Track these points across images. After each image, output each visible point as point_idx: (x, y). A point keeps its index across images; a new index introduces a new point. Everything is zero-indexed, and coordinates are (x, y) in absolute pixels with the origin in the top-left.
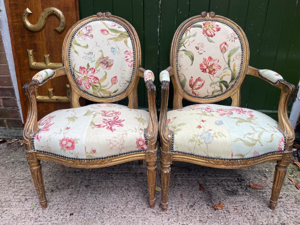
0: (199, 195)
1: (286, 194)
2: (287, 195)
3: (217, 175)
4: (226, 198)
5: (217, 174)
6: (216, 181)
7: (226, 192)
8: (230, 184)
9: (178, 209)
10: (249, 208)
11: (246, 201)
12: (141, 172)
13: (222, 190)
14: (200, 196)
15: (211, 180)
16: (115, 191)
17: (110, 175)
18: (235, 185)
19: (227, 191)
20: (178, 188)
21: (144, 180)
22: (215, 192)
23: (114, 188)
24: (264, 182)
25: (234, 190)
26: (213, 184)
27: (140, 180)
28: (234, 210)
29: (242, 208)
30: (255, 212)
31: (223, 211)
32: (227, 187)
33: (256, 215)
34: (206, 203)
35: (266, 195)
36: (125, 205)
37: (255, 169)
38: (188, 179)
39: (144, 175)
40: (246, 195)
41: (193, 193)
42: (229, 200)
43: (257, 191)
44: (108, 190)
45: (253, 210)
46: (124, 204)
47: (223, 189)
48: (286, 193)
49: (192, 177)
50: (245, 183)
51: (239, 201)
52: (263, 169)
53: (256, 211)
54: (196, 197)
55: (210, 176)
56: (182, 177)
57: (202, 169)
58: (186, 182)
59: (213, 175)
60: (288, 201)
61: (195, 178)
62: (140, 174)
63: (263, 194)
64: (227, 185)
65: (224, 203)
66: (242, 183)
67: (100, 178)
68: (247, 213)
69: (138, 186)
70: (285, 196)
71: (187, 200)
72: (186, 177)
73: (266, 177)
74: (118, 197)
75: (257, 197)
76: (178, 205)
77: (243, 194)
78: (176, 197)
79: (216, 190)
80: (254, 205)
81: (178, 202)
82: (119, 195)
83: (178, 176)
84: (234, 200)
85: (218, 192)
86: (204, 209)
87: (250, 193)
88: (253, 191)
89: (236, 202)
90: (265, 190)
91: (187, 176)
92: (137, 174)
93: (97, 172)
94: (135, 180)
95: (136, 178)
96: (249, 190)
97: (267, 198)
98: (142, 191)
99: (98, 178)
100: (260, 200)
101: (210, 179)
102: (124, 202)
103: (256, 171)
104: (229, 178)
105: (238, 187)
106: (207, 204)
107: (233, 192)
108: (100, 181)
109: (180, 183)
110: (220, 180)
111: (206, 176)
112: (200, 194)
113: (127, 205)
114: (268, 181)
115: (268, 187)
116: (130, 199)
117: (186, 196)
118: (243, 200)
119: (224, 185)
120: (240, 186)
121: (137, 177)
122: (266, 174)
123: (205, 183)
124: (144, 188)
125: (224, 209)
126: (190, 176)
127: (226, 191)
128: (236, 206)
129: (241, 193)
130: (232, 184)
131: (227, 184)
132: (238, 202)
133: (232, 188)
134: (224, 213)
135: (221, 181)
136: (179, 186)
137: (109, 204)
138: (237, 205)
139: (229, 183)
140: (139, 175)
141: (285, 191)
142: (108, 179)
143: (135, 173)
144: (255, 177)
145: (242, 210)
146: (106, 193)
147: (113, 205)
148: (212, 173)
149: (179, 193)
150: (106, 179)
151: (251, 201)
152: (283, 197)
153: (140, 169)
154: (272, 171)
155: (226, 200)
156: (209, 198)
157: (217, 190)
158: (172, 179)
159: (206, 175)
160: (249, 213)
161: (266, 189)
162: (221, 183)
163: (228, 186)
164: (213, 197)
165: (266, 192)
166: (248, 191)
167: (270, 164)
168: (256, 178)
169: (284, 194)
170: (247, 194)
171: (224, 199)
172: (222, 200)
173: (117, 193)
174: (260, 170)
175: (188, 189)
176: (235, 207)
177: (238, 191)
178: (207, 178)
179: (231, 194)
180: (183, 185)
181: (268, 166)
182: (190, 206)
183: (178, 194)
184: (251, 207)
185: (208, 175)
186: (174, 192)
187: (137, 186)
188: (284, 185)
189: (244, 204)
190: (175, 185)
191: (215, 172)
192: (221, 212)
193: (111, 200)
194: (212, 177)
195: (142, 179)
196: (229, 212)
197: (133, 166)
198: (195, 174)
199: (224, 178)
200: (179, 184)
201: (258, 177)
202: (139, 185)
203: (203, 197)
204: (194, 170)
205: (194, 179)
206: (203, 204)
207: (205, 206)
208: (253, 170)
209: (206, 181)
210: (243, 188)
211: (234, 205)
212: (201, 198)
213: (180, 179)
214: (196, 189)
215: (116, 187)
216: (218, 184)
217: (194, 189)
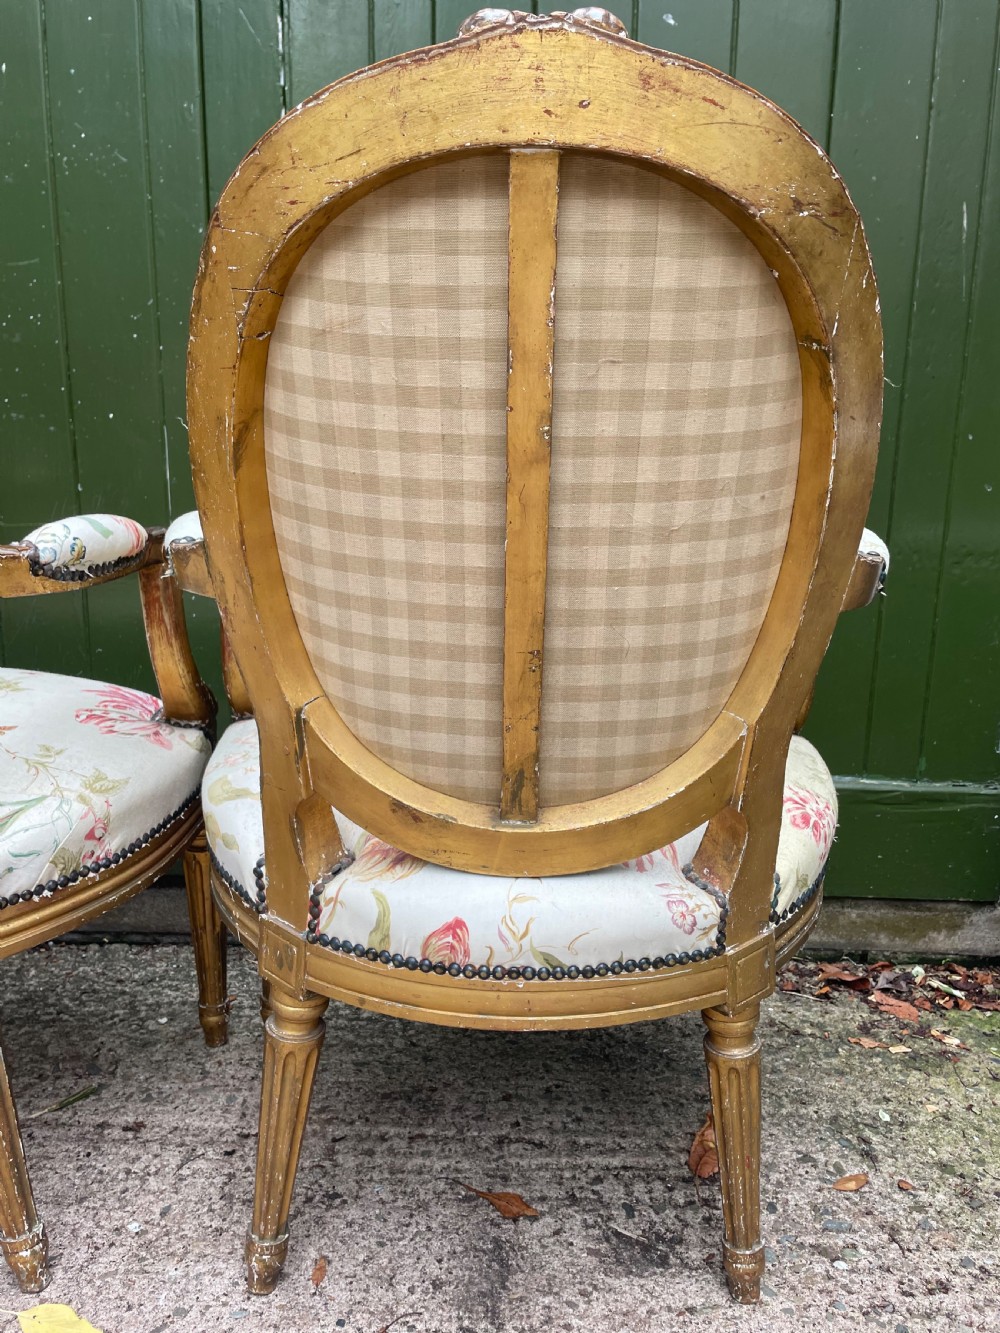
1: (979, 1263)
2: (982, 1268)
3: (582, 1141)
4: (595, 1287)
5: (585, 1133)
6: (567, 1174)
7: (604, 1247)
8: (646, 1198)
12: (141, 1118)
13: (587, 1236)
15: (539, 1169)
18: (676, 1206)
19: (614, 1241)
20: (318, 1220)
21: (136, 1167)
22: (537, 1249)
24: (852, 1185)
25: (660, 1238)
26: (542, 1199)
27: (106, 1169)
32: (620, 1215)
34: (459, 1318)
35: (852, 1271)
37: (812, 1109)
38: (398, 1162)
39: (147, 1137)
41: (401, 1255)
42: (611, 1297)
43: (801, 1246)
47: (596, 1224)
48: (974, 1255)
49: (426, 1154)
51: (669, 1309)
52: (865, 1107)
54: (409, 1275)
55: (540, 1145)
56: (370, 1153)
57: (504, 1105)
58: (380, 1183)
59: (560, 1141)
60: (980, 1310)
61: (447, 1157)
62: (126, 1129)
63: (833, 1261)
64: (624, 1206)
65: (576, 1323)
70: (970, 1280)
71: (344, 1296)
73: (869, 1155)
75: (793, 1279)
78: (285, 1277)
79: (549, 1232)
81: (281, 1307)
83: (351, 1143)
84: (643, 1302)
85: (557, 1248)
88: (774, 1243)
89: (651, 1312)
90: (849, 1238)
91: (403, 1144)
92: (106, 1132)
94: (79, 1169)
95: (88, 1154)
97: (855, 1287)
98: (89, 1237)
100: (808, 1300)
101: (534, 1163)
103: (820, 1118)
104: (650, 1161)
105: (689, 1215)
106: (461, 1329)
107: (646, 1249)
109: (340, 1189)
110: (592, 1174)
111: (513, 1147)
112: (439, 1262)
114: (877, 1183)
115: (868, 1221)
117: (349, 1269)
118: (698, 1302)
119: (607, 1206)
120: (705, 1212)
121: (97, 1148)
122: (875, 1139)
126: (420, 1146)
127: (608, 1240)
130: (655, 1195)
131: (629, 1194)
132: (665, 1316)
133: (652, 1224)
135: (598, 1180)
136: (329, 1208)
139: (639, 1188)
140: (117, 1133)
141: (974, 1247)
143: (97, 1126)
144: (806, 1157)
148: (558, 1125)
149: (312, 1249)
152: (956, 1280)
153: (143, 1101)
154: (914, 1124)
155: (589, 1302)
156: (485, 1286)
157: (557, 1233)
158: (307, 1163)
159: (519, 1141)
161: (855, 1232)
162: (594, 1192)
163: (630, 1211)
165: (854, 1247)
167: (902, 1082)
168: (813, 1159)
169: (965, 1263)
171: (583, 1293)
172: (570, 1304)
174: (845, 1113)
175: (377, 1225)
177: (681, 1241)
178: (513, 1161)
179: (636, 1262)
180: (357, 1197)
181: (894, 1094)
183: (304, 1260)
185: (529, 1141)
188: (975, 1204)
190: (309, 1200)
191: (579, 1120)
194: (551, 1153)
195: (126, 1157)
198: (452, 1133)
199: (616, 1162)
200: (337, 1195)
201: (821, 1158)
203: (451, 1278)
204: (459, 1109)
205: (438, 1165)
206: (434, 1325)
212: (437, 1285)
213: (350, 1162)
214: (429, 1229)
216: (573, 1195)
217: (413, 1229)
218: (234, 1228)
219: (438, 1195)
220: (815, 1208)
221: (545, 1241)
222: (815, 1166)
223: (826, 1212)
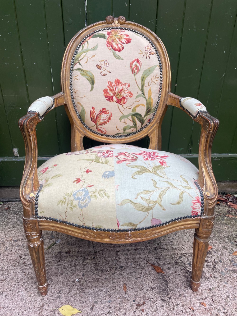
0: (150, 284)
6: (173, 256)
7: (187, 275)
9: (119, 312)
10: (220, 299)
11: (215, 288)
12: (69, 250)
13: (182, 272)
14: (152, 285)
15: (167, 255)
16: (26, 286)
17: (23, 258)
19: (189, 273)
20: (120, 274)
21: (72, 263)
22: (172, 277)
23: (26, 280)
24: (236, 254)
26: (170, 263)
27: (65, 265)
28: (199, 306)
29: (211, 301)
30: (228, 306)
31: (185, 308)
32: (188, 266)
33: (231, 312)
34: (160, 297)
36: (39, 310)
37: (223, 234)
38: (134, 256)
39: (72, 255)
40: (215, 277)
41: (142, 281)
43: (229, 270)
44: (16, 286)
45: (226, 302)
46: (37, 309)
47: (183, 269)
49: (140, 254)
50: (211, 257)
53: (230, 304)
54: (145, 286)
55: (165, 249)
58: (131, 262)
59: (169, 248)
61: (145, 254)
62: (66, 253)
64: (188, 264)
65: (186, 295)
66: (208, 257)
67: (7, 263)
68: (219, 310)
69: (62, 274)
71: (132, 294)
72: (132, 254)
74: (30, 296)
76: (119, 305)
77: (211, 276)
78: (117, 290)
79: (173, 272)
80: (228, 295)
81: (119, 298)
82: (31, 294)
83: (121, 252)
85: (177, 276)
86: (158, 308)
87: (219, 274)
88: (223, 270)
91: (134, 251)
92: (62, 254)
93: (4, 253)
94: (58, 265)
95: (60, 261)
96: (219, 270)
98: (67, 284)
99: (3, 264)
101: (165, 254)
102: (38, 306)
103: (225, 237)
106: (161, 299)
108: (5, 270)
109: (123, 265)
110: (179, 256)
111: (159, 250)
112: (151, 282)
113: (42, 311)
116: (48, 298)
117: (131, 287)
118: (211, 287)
119: (184, 264)
121: (61, 259)
123: (159, 261)
124: (70, 278)
125: (186, 305)
126: (138, 252)
127: (187, 273)
128: (202, 299)
129: (207, 275)
131: (188, 260)
132: (205, 291)
134: (187, 312)
136: (122, 270)
137: (14, 310)
138: (204, 297)
142: (18, 266)
143: (59, 253)
144: (224, 248)
145: (211, 305)
146: (13, 291)
147: (21, 312)
148: (168, 243)
149: (121, 282)
150: (14, 266)
151: (222, 287)
153: (68, 245)
155: (188, 289)
157: (175, 272)
158: (113, 259)
159: (160, 248)
160: (221, 309)
162: (181, 260)
163: (190, 265)
164: (170, 284)
166: (217, 270)
168: (226, 248)
170: (217, 275)
171: (186, 287)
173: (28, 290)
174: (230, 235)
175: (134, 274)
176: (201, 301)
177: (203, 271)
178: (160, 254)
180: (127, 267)
182: (137, 305)
183: (120, 285)
184: (223, 298)
185: (162, 248)
186: (115, 281)
187: (60, 276)
189: (214, 293)
190: (116, 268)
192: (182, 311)
193: (18, 303)
194: (168, 251)
195: (69, 261)
196: (193, 311)
197: (57, 241)
198: (144, 247)
199: (183, 252)
200: (122, 267)
201: (228, 247)
202: (64, 272)
205: (143, 256)
206: (155, 299)
207: (159, 303)
208: (221, 235)
209: (160, 259)
210: (210, 265)
211: (200, 298)
212: (153, 288)
213: (123, 257)
214: (146, 274)
215: (29, 279)
216: (176, 262)
217: (143, 274)
218: (101, 278)
219: (146, 264)
220: (230, 260)
221: (173, 274)
222: (227, 249)
223: (232, 261)
